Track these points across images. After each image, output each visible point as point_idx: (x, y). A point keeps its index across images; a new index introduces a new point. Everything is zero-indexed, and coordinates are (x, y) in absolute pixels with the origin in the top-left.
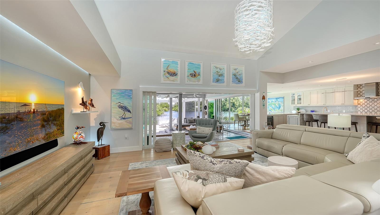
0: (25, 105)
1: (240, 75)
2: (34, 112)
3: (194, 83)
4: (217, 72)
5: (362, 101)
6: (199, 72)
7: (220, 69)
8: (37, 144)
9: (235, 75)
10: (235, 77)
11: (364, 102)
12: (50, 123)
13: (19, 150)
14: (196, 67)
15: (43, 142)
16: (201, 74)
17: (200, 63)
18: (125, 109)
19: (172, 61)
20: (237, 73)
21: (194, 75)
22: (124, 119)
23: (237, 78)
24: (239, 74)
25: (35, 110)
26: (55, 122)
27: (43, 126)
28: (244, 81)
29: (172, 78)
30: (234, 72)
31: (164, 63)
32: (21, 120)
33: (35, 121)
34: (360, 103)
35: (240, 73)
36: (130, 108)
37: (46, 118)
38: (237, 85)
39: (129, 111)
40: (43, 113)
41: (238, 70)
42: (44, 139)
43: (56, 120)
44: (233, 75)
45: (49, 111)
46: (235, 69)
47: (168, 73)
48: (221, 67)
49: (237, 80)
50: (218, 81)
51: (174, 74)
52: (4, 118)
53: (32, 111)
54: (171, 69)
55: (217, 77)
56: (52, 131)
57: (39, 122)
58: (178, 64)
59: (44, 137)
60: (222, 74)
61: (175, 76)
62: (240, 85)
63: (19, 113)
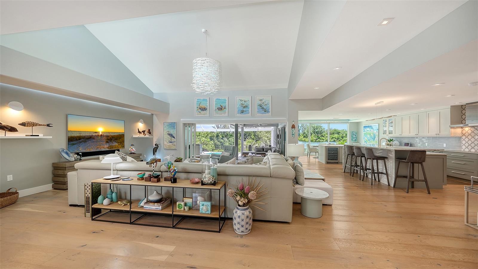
0: (96, 132)
1: (266, 105)
3: (221, 115)
4: (242, 104)
5: (468, 131)
6: (225, 106)
7: (244, 101)
9: (260, 106)
10: (261, 107)
11: (470, 132)
12: (113, 141)
13: (92, 150)
14: (223, 102)
15: (108, 150)
16: (227, 107)
17: (226, 98)
18: (171, 135)
19: (202, 99)
20: (263, 103)
21: (221, 109)
23: (263, 108)
24: (265, 104)
27: (107, 142)
28: (270, 110)
29: (203, 112)
30: (260, 102)
31: (197, 101)
32: (94, 138)
33: (102, 139)
34: (465, 133)
35: (266, 103)
36: (174, 135)
37: (109, 139)
38: (262, 114)
39: (174, 137)
40: (107, 136)
41: (264, 101)
42: (108, 148)
43: (117, 140)
44: (258, 105)
45: (112, 136)
46: (261, 100)
47: (200, 109)
48: (246, 100)
49: (263, 110)
50: (242, 112)
51: (204, 109)
53: (100, 135)
54: (202, 105)
55: (242, 109)
56: (114, 145)
57: (105, 140)
58: (207, 101)
59: (108, 147)
61: (205, 110)
62: (267, 114)
63: (92, 136)
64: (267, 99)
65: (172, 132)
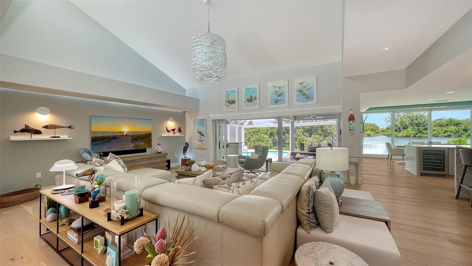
0: (120, 132)
1: (308, 89)
2: (126, 135)
3: (251, 108)
4: (276, 92)
6: (256, 96)
7: (279, 87)
8: (128, 149)
9: (300, 91)
10: (301, 93)
14: (252, 91)
15: (133, 149)
16: (258, 98)
17: (256, 86)
18: (201, 133)
19: (231, 90)
20: (305, 87)
21: (250, 100)
22: (201, 141)
24: (306, 88)
25: (127, 134)
26: (142, 140)
27: (133, 142)
28: (315, 96)
29: (231, 106)
30: (300, 87)
31: (225, 94)
32: (118, 138)
35: (308, 87)
36: (203, 133)
37: (135, 138)
38: (304, 103)
39: (203, 136)
40: (133, 136)
41: (305, 84)
42: (133, 147)
43: (143, 139)
44: (298, 91)
46: (301, 84)
47: (228, 102)
48: (281, 85)
49: (304, 96)
50: (277, 102)
51: (232, 102)
52: (109, 137)
53: (125, 135)
54: (231, 98)
55: (275, 97)
56: (140, 144)
57: (130, 140)
58: (236, 92)
59: (134, 147)
60: (282, 93)
61: (234, 103)
62: (310, 102)
63: (117, 135)
64: (310, 81)
65: (202, 130)
